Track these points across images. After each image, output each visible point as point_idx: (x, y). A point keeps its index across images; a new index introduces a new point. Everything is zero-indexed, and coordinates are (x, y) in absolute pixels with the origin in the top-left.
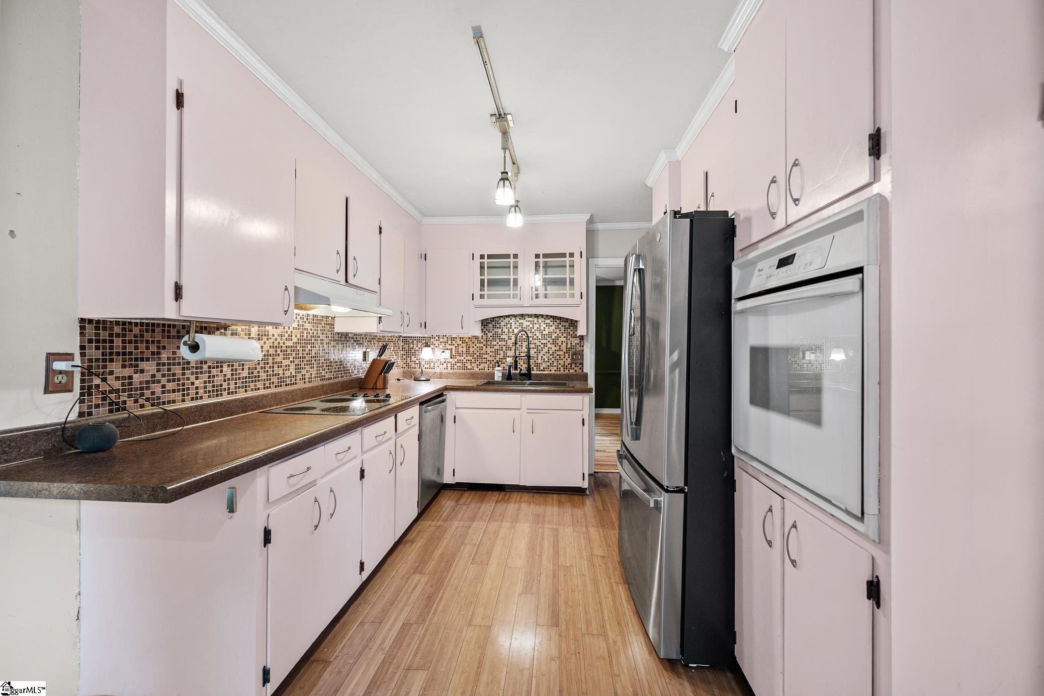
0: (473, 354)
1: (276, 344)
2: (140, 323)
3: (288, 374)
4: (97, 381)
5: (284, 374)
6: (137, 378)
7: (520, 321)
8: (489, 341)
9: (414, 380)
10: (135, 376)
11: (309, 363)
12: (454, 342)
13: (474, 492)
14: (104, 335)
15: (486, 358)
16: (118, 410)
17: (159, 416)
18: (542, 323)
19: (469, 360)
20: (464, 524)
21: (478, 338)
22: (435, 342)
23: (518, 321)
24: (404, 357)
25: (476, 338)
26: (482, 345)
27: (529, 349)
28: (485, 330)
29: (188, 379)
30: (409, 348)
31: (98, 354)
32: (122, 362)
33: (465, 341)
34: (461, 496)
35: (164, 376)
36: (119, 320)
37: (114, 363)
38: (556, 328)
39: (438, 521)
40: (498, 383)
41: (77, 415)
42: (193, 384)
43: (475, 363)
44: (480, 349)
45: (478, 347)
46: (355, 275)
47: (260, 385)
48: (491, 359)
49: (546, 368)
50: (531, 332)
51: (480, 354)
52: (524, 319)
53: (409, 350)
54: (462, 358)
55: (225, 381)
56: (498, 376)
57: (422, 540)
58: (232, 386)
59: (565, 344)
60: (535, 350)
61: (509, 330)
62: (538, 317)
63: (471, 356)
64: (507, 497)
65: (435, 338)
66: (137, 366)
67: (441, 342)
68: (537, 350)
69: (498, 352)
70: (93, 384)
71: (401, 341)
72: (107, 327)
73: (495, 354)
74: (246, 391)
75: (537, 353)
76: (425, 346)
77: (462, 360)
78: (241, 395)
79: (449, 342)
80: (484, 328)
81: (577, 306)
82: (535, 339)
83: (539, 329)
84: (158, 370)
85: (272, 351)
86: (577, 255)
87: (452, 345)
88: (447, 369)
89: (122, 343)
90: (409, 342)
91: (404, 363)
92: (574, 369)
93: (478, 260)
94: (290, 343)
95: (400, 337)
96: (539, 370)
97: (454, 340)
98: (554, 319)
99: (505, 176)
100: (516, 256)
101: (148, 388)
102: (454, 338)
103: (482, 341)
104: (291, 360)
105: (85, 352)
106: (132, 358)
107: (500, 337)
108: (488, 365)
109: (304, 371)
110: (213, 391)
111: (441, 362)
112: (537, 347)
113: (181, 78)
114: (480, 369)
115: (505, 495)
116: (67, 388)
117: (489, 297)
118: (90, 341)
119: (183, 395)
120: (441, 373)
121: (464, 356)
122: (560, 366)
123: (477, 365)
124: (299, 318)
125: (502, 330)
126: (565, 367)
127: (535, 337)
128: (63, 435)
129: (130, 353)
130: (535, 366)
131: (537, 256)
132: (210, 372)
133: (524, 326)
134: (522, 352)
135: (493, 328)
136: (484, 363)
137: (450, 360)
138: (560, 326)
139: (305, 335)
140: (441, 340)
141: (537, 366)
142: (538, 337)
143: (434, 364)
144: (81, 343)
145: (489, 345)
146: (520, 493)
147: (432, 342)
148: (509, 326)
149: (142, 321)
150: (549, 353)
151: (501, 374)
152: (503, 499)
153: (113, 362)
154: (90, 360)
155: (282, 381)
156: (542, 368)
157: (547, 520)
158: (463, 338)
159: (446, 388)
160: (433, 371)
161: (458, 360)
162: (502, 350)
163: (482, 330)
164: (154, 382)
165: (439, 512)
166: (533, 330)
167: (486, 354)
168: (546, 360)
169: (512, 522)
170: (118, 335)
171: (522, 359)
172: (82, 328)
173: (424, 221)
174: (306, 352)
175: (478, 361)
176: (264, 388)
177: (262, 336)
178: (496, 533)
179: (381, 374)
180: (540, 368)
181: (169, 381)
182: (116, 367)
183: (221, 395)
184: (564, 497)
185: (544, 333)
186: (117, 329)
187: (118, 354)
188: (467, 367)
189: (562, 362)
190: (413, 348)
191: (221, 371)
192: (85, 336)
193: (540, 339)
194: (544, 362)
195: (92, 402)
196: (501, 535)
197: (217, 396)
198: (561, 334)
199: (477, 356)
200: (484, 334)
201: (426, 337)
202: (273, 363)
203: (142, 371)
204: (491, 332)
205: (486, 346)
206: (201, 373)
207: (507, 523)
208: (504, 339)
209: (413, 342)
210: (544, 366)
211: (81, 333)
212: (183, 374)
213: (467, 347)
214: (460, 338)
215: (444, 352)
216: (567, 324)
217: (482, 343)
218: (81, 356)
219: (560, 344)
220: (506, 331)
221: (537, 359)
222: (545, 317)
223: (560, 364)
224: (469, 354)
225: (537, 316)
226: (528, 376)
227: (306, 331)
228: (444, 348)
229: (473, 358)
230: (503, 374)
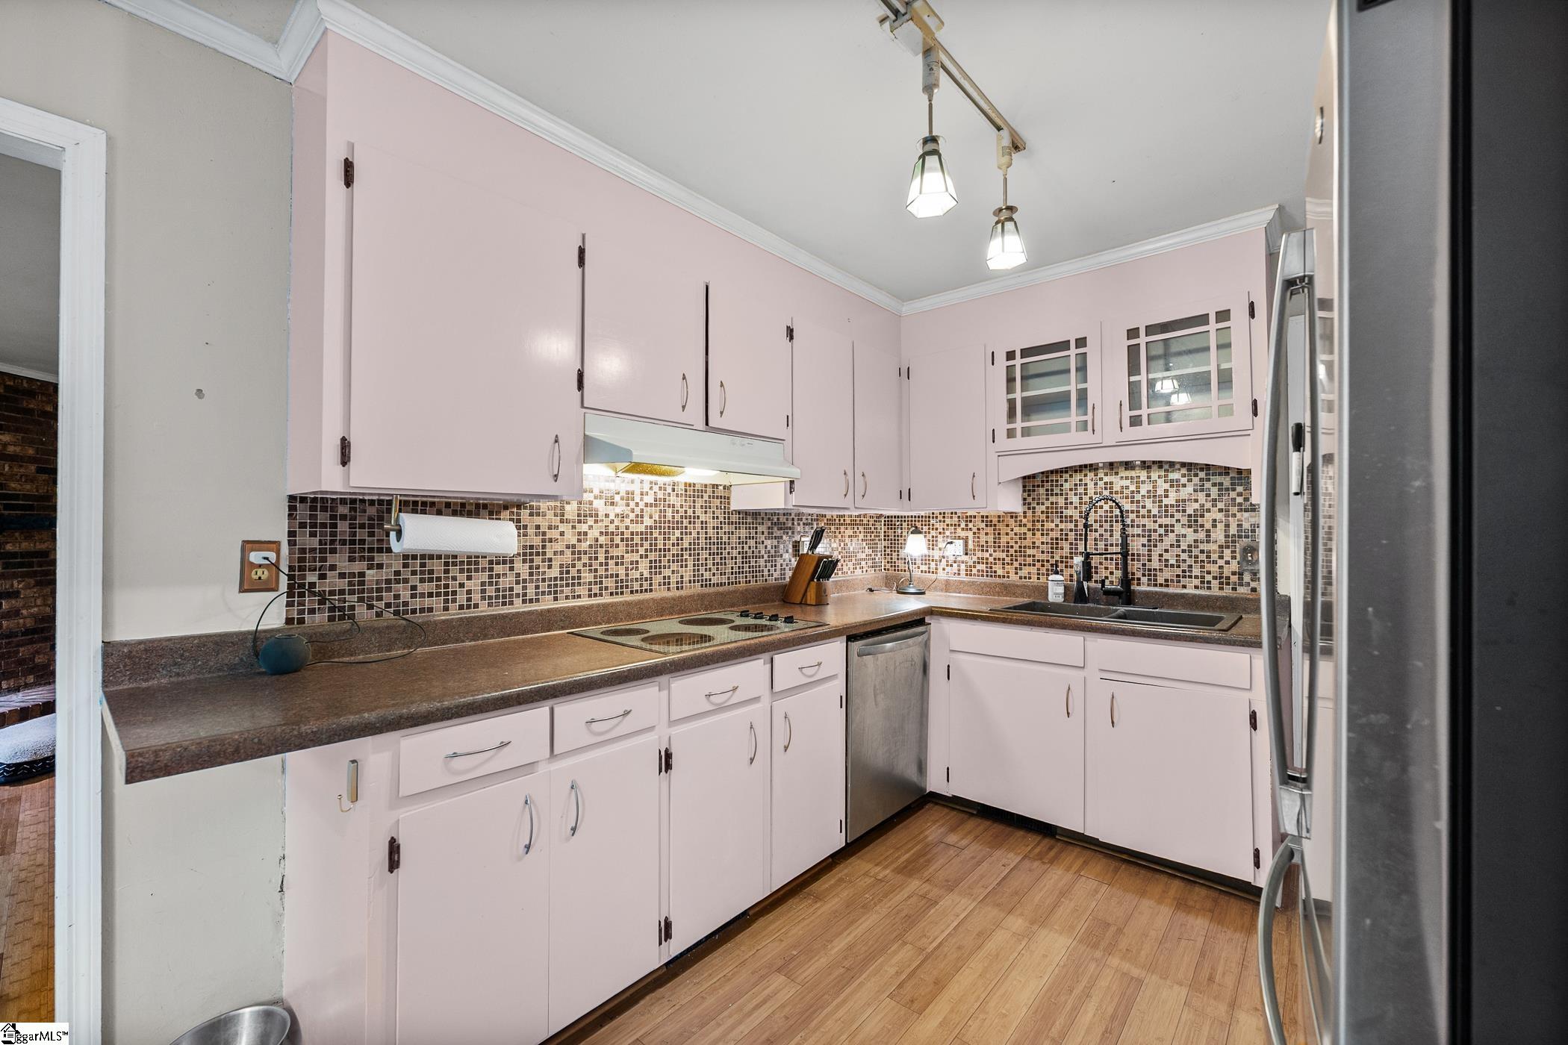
0: (1008, 547)
1: (612, 528)
2: (378, 500)
3: (636, 574)
4: (312, 577)
5: (627, 575)
6: (371, 575)
7: (1106, 479)
8: (1038, 521)
9: (898, 592)
10: (368, 572)
11: (679, 559)
12: (970, 525)
13: (988, 823)
14: (322, 517)
15: (1034, 556)
16: (342, 618)
17: (398, 629)
18: (1160, 482)
19: (999, 559)
20: (928, 892)
21: (1016, 517)
22: (937, 525)
23: (1101, 479)
24: (888, 551)
25: (1013, 515)
26: (1024, 530)
27: (1124, 536)
28: (1030, 500)
29: (454, 579)
30: (895, 536)
31: (315, 543)
32: (349, 553)
33: (991, 521)
34: (958, 827)
35: (414, 573)
36: (346, 497)
37: (338, 555)
38: (1195, 491)
39: (885, 868)
40: (1055, 608)
41: (284, 621)
42: (462, 585)
43: (1012, 564)
44: (1020, 538)
45: (1016, 534)
46: (722, 413)
47: (582, 590)
48: (1044, 557)
49: (1172, 581)
50: (1132, 502)
51: (1020, 547)
52: (1117, 474)
53: (895, 540)
54: (986, 555)
55: (518, 583)
56: (1055, 593)
57: (837, 900)
58: (531, 591)
59: (1220, 526)
60: (1145, 541)
61: (1081, 498)
62: (1149, 467)
63: (1003, 551)
64: (1052, 854)
65: (937, 517)
66: (372, 559)
67: (948, 525)
68: (1149, 541)
69: (1057, 544)
70: (307, 581)
71: (883, 523)
72: (327, 506)
73: (1052, 548)
74: (556, 599)
75: (1150, 546)
76: (912, 533)
77: (987, 559)
78: (547, 604)
79: (963, 525)
80: (1029, 495)
81: (1242, 434)
82: (1143, 516)
83: (1152, 495)
84: (405, 566)
85: (602, 540)
86: (1239, 315)
87: (967, 530)
88: (959, 574)
89: (350, 528)
90: (895, 525)
91: (888, 562)
92: (1248, 584)
93: (1002, 363)
94: (641, 528)
95: (881, 516)
96: (1156, 585)
97: (971, 521)
98: (1189, 470)
99: (930, 146)
100: (1081, 342)
101: (389, 590)
102: (971, 516)
103: (1024, 521)
104: (640, 553)
105: (296, 540)
106: (364, 548)
107: (1062, 512)
108: (1038, 569)
109: (667, 572)
110: (497, 597)
111: (947, 561)
112: (1148, 533)
113: (352, 141)
114: (1021, 578)
115: (1051, 848)
116: (268, 587)
117: (1026, 432)
118: (302, 525)
119: (446, 601)
120: (947, 581)
121: (991, 550)
122: (1208, 578)
123: (1016, 568)
124: (656, 488)
125: (1066, 499)
126: (1223, 580)
127: (1143, 512)
128: (255, 646)
129: (362, 542)
130: (1144, 575)
131: (1133, 333)
132: (491, 570)
133: (1117, 488)
134: (1112, 545)
135: (1047, 495)
136: (1029, 565)
137: (965, 558)
138: (1207, 485)
139: (669, 514)
140: (948, 521)
141: (1149, 575)
142: (1149, 511)
143: (936, 565)
144: (289, 528)
145: (1038, 530)
146: (1088, 853)
147: (933, 525)
148: (1081, 490)
149: (382, 498)
150: (1179, 546)
151: (1061, 590)
152: (1040, 857)
153: (336, 553)
154: (303, 551)
155: (621, 587)
156: (1161, 580)
157: (1123, 944)
158: (987, 517)
159: (931, 612)
160: (933, 577)
161: (978, 558)
162: (1066, 540)
163: (1025, 499)
164: (398, 582)
165: (898, 849)
166: (1138, 497)
167: (1034, 547)
168: (1172, 561)
169: (1032, 923)
170: (343, 517)
171: (1112, 559)
172: (292, 508)
173: (904, 309)
174: (671, 542)
175: (1016, 560)
176: (590, 596)
177: (585, 516)
178: (983, 936)
179: (812, 579)
180: (1156, 580)
181: (422, 581)
182: (341, 560)
183: (511, 603)
184: (1199, 893)
185: (1165, 501)
186: (343, 510)
187: (343, 542)
188: (995, 572)
189: (1214, 568)
190: (901, 536)
191: (512, 569)
192: (295, 519)
193: (1155, 516)
194: (1166, 566)
195: (305, 606)
196: (991, 946)
197: (504, 604)
198: (1208, 505)
199: (1016, 551)
200: (1029, 508)
201: (922, 516)
202: (606, 558)
203: (380, 566)
204: (1043, 504)
205: (1033, 530)
206: (477, 570)
207: (1020, 921)
208: (1071, 517)
209: (901, 525)
210: (1168, 574)
211: (289, 515)
212: (447, 572)
213: (995, 534)
214: (982, 517)
215: (951, 543)
216: (1226, 481)
217: (1025, 525)
218: (289, 545)
219: (1208, 526)
220: (1075, 500)
221: (1149, 560)
222: (1166, 467)
223: (1209, 573)
224: (999, 547)
225: (1146, 465)
226: (1125, 594)
227: (671, 509)
228: (953, 535)
229: (1007, 556)
230: (1066, 588)
